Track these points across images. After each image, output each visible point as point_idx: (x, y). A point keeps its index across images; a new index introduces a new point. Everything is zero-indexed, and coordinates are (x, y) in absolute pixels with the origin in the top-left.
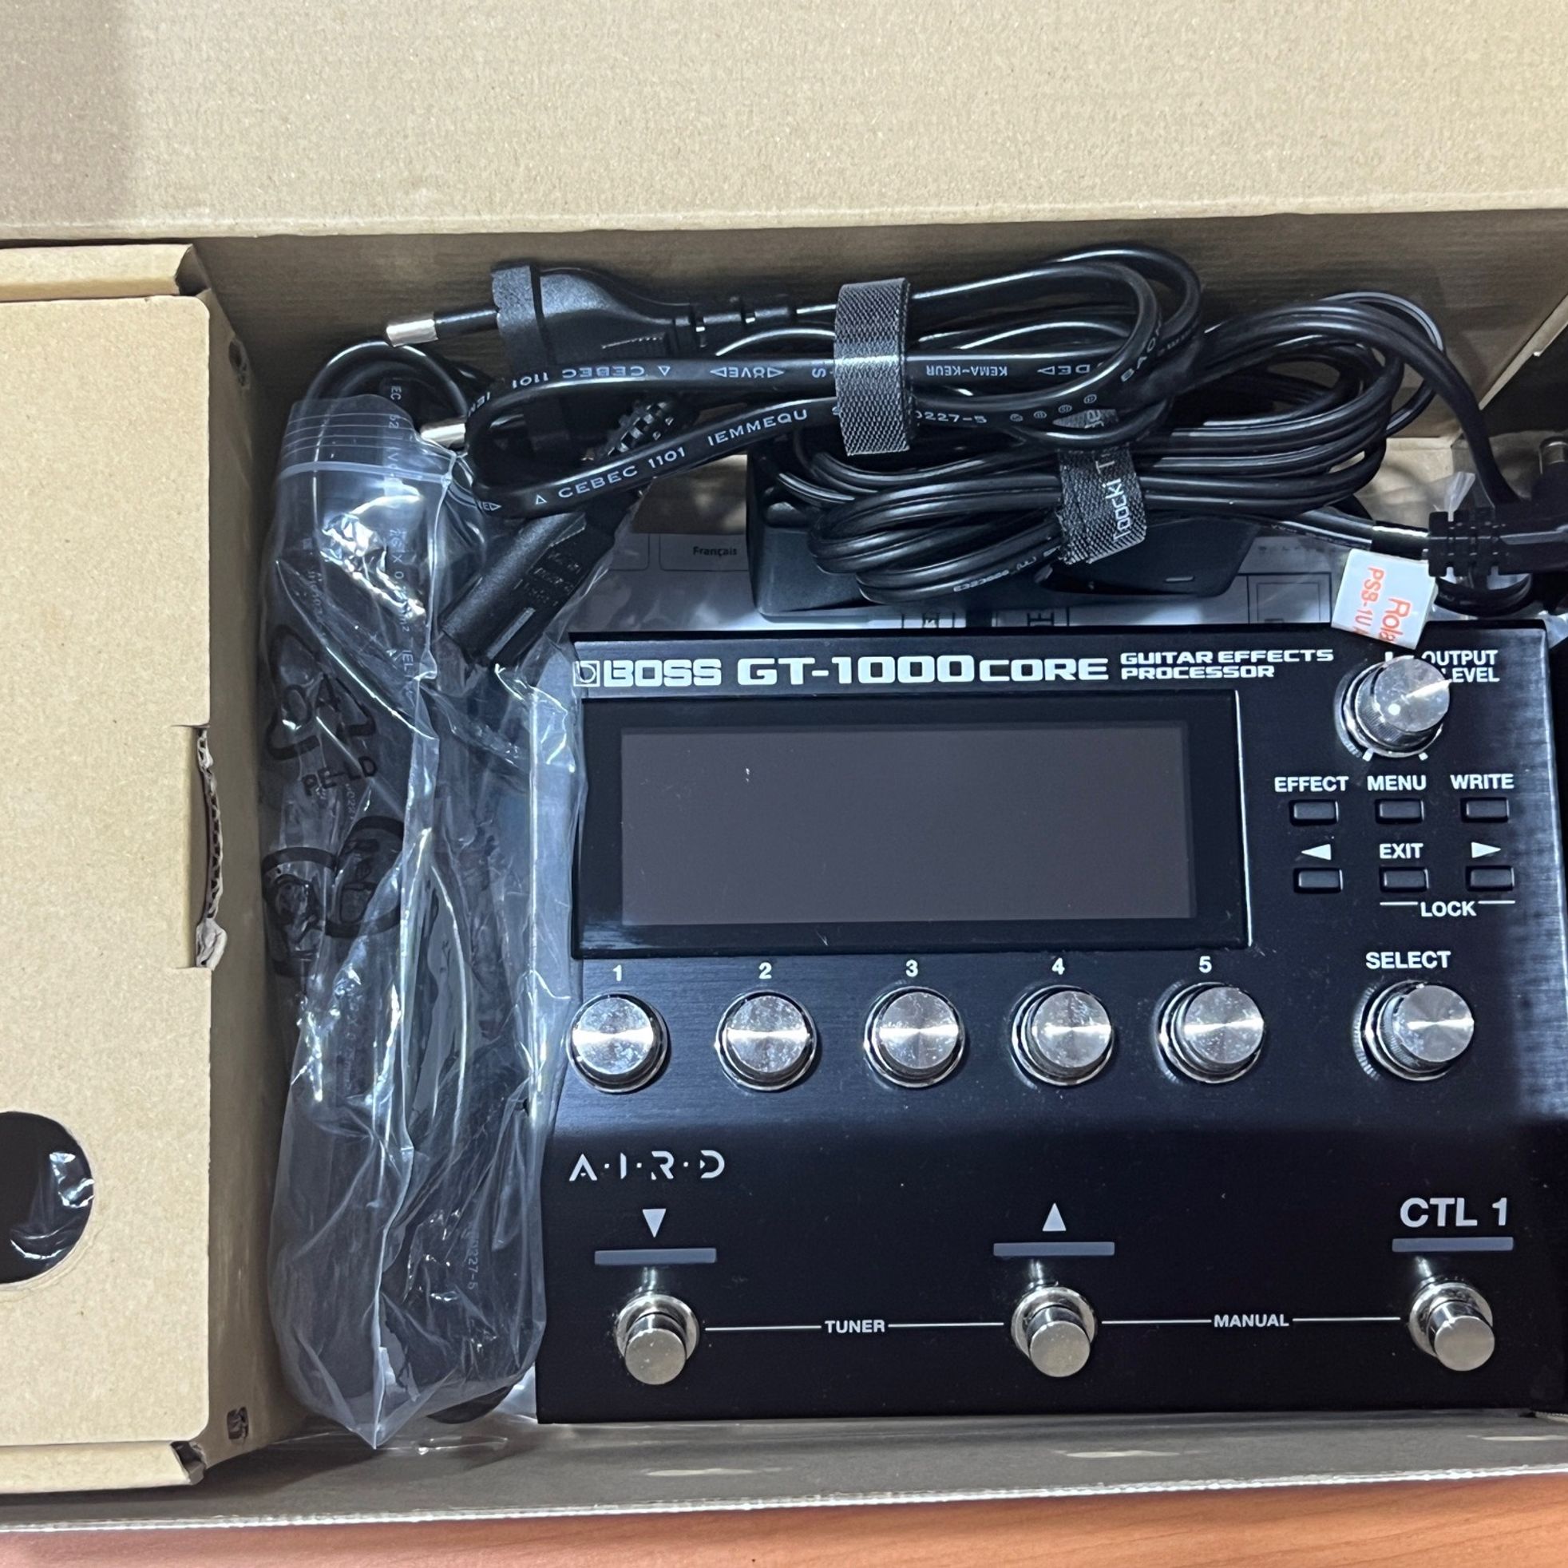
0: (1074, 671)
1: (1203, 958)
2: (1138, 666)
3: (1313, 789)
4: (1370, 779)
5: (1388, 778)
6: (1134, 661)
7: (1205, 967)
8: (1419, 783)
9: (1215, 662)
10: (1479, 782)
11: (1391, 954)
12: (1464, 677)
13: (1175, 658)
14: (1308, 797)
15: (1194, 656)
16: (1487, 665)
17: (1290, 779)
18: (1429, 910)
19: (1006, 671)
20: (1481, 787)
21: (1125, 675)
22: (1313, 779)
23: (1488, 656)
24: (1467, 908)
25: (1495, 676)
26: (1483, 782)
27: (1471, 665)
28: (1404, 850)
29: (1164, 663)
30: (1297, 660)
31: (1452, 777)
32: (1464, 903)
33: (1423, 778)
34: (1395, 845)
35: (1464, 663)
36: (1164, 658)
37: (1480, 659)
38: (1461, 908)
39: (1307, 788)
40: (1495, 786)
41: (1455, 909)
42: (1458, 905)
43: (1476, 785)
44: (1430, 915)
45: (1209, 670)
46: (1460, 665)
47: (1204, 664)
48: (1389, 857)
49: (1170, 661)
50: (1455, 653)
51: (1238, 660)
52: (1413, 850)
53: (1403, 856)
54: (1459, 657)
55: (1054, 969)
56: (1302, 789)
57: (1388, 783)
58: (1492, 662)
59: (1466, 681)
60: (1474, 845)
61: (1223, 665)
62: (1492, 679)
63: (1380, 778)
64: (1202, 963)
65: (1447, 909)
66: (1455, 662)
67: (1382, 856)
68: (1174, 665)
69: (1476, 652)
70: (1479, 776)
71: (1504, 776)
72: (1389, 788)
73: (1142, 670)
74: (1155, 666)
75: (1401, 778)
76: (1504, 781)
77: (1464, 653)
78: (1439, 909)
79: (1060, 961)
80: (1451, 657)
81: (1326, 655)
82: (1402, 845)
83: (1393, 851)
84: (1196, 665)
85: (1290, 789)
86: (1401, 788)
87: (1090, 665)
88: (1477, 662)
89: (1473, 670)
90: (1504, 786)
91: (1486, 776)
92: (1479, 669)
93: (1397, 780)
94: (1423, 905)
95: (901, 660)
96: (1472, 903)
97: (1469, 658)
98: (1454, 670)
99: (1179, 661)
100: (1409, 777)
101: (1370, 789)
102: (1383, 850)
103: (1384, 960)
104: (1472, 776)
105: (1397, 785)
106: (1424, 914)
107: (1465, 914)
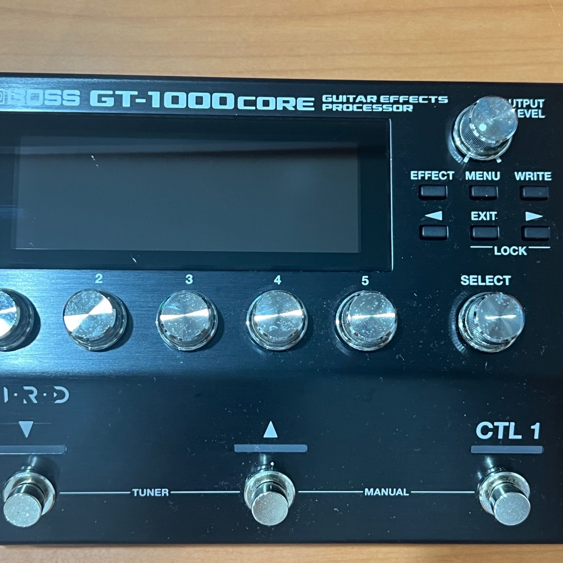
0: (294, 105)
1: (364, 277)
2: (332, 103)
3: (433, 178)
4: (467, 173)
5: (478, 173)
6: (330, 100)
7: (365, 282)
8: (496, 177)
9: (378, 102)
10: (531, 176)
11: (476, 276)
12: (524, 114)
13: (355, 99)
14: (430, 183)
15: (366, 99)
16: (538, 107)
17: (420, 172)
18: (499, 251)
19: (254, 103)
20: (532, 179)
21: (324, 108)
22: (433, 172)
23: (539, 103)
24: (522, 251)
25: (542, 114)
26: (533, 176)
27: (528, 107)
28: (486, 216)
29: (348, 101)
30: (427, 102)
31: (516, 173)
32: (520, 248)
33: (498, 173)
34: (480, 213)
35: (524, 106)
36: (348, 99)
37: (534, 104)
38: (518, 250)
39: (430, 178)
40: (541, 179)
41: (514, 251)
42: (516, 248)
43: (530, 178)
44: (500, 254)
45: (374, 106)
46: (522, 107)
47: (371, 103)
48: (477, 219)
49: (351, 100)
50: (520, 101)
51: (392, 101)
52: (491, 215)
53: (485, 219)
54: (522, 103)
55: (275, 281)
56: (426, 178)
57: (478, 176)
58: (541, 106)
59: (525, 117)
60: (527, 213)
61: (383, 104)
62: (541, 117)
63: (473, 173)
64: (363, 280)
65: (510, 251)
66: (520, 106)
67: (473, 219)
68: (354, 103)
69: (531, 100)
70: (531, 173)
71: (546, 173)
72: (478, 179)
73: (334, 105)
74: (342, 103)
75: (485, 173)
76: (546, 176)
77: (525, 100)
78: (505, 251)
79: (279, 277)
80: (517, 103)
81: (444, 100)
82: (485, 213)
83: (479, 216)
84: (367, 103)
85: (420, 178)
86: (485, 179)
87: (304, 101)
88: (532, 106)
89: (530, 111)
90: (546, 179)
91: (535, 173)
92: (533, 111)
93: (483, 174)
94: (496, 248)
95: (190, 94)
96: (525, 248)
97: (528, 104)
98: (519, 110)
99: (357, 101)
100: (490, 173)
101: (467, 179)
102: (473, 215)
103: (472, 280)
104: (527, 173)
105: (483, 177)
106: (496, 253)
107: (520, 254)
